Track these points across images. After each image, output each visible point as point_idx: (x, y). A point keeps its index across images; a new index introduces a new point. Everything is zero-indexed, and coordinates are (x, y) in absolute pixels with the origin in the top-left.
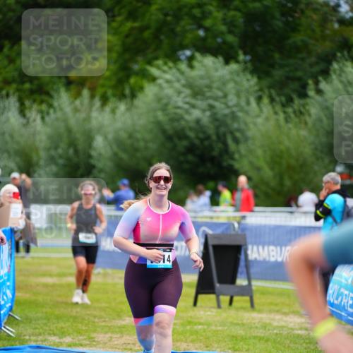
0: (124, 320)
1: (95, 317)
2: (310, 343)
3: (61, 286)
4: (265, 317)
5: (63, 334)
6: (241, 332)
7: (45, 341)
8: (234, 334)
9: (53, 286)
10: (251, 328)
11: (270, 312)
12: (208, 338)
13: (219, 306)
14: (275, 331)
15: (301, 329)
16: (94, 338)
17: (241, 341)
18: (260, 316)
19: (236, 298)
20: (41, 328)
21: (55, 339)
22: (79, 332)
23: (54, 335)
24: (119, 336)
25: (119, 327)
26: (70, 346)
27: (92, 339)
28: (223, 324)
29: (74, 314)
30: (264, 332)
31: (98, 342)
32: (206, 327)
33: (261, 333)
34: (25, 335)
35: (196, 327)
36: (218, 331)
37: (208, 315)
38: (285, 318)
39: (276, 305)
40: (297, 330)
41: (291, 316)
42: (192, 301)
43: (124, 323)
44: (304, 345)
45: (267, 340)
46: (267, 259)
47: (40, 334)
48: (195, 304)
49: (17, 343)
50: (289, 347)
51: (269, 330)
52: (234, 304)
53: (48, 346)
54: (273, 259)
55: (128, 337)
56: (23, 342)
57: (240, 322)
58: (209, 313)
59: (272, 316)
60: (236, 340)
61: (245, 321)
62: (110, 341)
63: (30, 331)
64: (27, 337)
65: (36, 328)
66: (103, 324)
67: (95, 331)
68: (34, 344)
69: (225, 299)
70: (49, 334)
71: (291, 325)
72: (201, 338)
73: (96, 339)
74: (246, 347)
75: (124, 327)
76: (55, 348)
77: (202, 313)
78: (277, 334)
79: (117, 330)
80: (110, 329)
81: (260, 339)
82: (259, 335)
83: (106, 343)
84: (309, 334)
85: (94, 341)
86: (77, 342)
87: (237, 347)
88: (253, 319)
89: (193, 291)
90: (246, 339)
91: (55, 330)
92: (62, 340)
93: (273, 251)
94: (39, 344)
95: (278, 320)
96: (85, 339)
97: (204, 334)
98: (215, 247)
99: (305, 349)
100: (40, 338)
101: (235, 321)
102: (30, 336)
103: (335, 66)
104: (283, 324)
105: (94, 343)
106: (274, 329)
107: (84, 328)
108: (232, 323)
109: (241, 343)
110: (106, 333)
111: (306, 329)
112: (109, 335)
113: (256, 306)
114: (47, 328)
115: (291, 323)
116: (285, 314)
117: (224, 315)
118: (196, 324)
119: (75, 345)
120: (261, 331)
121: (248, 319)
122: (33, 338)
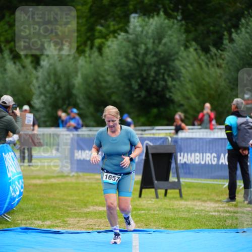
0: (88, 208)
1: (69, 207)
2: (220, 221)
3: (46, 185)
4: (189, 204)
5: (45, 219)
6: (172, 215)
7: (32, 223)
8: (166, 216)
9: (41, 185)
10: (179, 211)
11: (194, 200)
12: (148, 219)
13: (157, 197)
14: (196, 213)
15: (215, 211)
16: (67, 221)
17: (171, 221)
18: (186, 203)
19: (169, 191)
20: (30, 215)
21: (39, 223)
22: (56, 218)
23: (39, 219)
24: (85, 219)
25: (85, 213)
26: (49, 227)
27: (65, 222)
28: (159, 209)
29: (54, 204)
30: (188, 214)
31: (69, 224)
32: (147, 212)
33: (185, 215)
34: (17, 220)
35: (139, 212)
36: (155, 214)
37: (149, 203)
38: (203, 204)
39: (198, 195)
40: (212, 212)
41: (208, 202)
42: (138, 193)
43: (88, 210)
44: (216, 222)
45: (190, 220)
46: (194, 163)
47: (29, 219)
48: (140, 196)
49: (12, 226)
50: (205, 224)
51: (192, 213)
52: (168, 195)
53: (33, 228)
54: (197, 163)
55: (91, 220)
56: (16, 225)
57: (171, 208)
58: (150, 202)
59: (195, 203)
60: (168, 220)
61: (175, 207)
62: (78, 223)
63: (22, 217)
64: (20, 222)
65: (26, 215)
66: (74, 211)
67: (68, 216)
68: (24, 226)
69: (161, 192)
70: (35, 219)
71: (208, 209)
72: (143, 219)
73: (68, 222)
74: (174, 225)
75: (88, 213)
76: (38, 228)
77: (145, 202)
78: (197, 215)
79: (84, 215)
80: (79, 215)
81: (185, 219)
82: (184, 216)
83: (75, 224)
84: (220, 214)
85: (66, 223)
86: (55, 224)
87: (168, 225)
88: (181, 205)
89: (138, 187)
90: (175, 219)
91: (39, 217)
92: (44, 223)
93: (197, 156)
94: (28, 226)
95: (198, 206)
96: (60, 222)
97: (145, 216)
98: (153, 155)
99: (217, 225)
100: (29, 222)
101: (168, 207)
102: (21, 221)
103: (243, 21)
104: (202, 208)
105: (67, 225)
106: (196, 212)
107: (60, 215)
108: (165, 209)
109: (171, 222)
110: (76, 218)
111: (219, 211)
112: (78, 219)
113: (183, 196)
114: (34, 215)
115: (208, 207)
116: (204, 201)
117: (161, 203)
118: (140, 210)
119: (53, 226)
120: (186, 213)
121: (177, 205)
122: (23, 222)
